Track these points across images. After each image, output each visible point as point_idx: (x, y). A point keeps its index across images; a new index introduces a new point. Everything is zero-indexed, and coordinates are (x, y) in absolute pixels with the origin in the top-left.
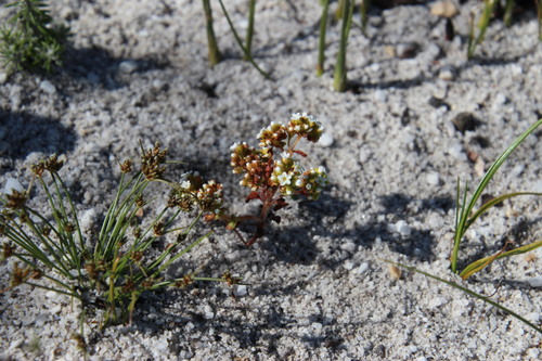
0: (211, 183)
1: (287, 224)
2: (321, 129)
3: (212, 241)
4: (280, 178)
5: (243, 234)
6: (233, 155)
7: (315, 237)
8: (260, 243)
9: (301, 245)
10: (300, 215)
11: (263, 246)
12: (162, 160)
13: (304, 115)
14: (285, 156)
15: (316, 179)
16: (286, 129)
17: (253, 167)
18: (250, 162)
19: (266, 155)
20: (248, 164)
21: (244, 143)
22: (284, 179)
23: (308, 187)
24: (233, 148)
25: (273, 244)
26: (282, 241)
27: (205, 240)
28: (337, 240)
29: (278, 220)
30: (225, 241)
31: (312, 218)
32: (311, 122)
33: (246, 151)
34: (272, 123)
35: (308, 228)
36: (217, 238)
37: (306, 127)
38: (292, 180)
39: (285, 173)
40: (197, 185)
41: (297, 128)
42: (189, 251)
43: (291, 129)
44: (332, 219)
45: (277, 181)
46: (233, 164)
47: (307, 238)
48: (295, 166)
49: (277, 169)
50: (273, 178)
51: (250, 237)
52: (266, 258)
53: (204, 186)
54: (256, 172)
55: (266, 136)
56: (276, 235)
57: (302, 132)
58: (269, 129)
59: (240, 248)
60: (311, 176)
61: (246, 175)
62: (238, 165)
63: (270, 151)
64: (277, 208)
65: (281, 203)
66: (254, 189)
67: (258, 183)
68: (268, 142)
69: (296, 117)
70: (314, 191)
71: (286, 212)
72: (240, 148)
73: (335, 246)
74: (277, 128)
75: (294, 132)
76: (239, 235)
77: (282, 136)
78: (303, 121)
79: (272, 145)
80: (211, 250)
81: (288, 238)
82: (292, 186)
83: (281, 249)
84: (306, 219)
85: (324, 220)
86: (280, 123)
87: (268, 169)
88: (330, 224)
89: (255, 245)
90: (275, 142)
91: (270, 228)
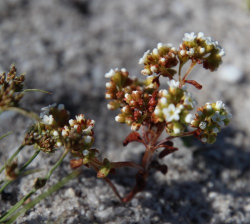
0: (80, 118)
1: (176, 176)
2: (221, 54)
3: (79, 194)
4: (165, 112)
5: (119, 188)
6: (108, 85)
7: (212, 195)
8: (141, 199)
9: (194, 203)
10: (194, 167)
11: (144, 203)
12: (18, 87)
13: (201, 36)
14: (174, 84)
15: (212, 116)
16: (177, 53)
17: (133, 98)
18: (130, 93)
19: (151, 86)
20: (126, 95)
21: (124, 70)
22: (171, 113)
23: (202, 126)
24: (108, 75)
25: (158, 201)
26: (169, 199)
27: (70, 192)
28: (240, 199)
29: (164, 170)
30: (96, 196)
31: (209, 171)
32: (209, 44)
33: (125, 81)
34: (160, 46)
35: (203, 183)
36: (85, 191)
37: (202, 50)
38: (182, 114)
39: (172, 106)
40: (61, 121)
41: (191, 51)
42: (49, 206)
43: (182, 53)
44: (235, 173)
45: (162, 116)
46: (108, 96)
47: (201, 195)
48: (185, 98)
49: (163, 101)
50: (157, 111)
51: (127, 192)
52: (147, 218)
53: (71, 122)
54: (137, 105)
55: (151, 61)
56: (161, 190)
57: (196, 57)
58: (155, 52)
59: (115, 204)
60: (206, 113)
61: (124, 109)
62: (114, 97)
63: (156, 80)
64: (163, 154)
65: (169, 147)
66: (134, 128)
67: (138, 120)
68: (153, 68)
69: (190, 38)
70: (210, 132)
71: (176, 162)
72: (117, 76)
73: (237, 206)
74: (165, 52)
75: (187, 57)
76: (114, 189)
77: (171, 62)
78: (199, 43)
79: (158, 72)
80: (77, 206)
81: (176, 194)
82: (181, 123)
83: (167, 207)
84: (201, 172)
85: (225, 175)
86: (169, 45)
87: (152, 101)
88: (232, 180)
89: (134, 201)
90: (162, 69)
91: (154, 181)
